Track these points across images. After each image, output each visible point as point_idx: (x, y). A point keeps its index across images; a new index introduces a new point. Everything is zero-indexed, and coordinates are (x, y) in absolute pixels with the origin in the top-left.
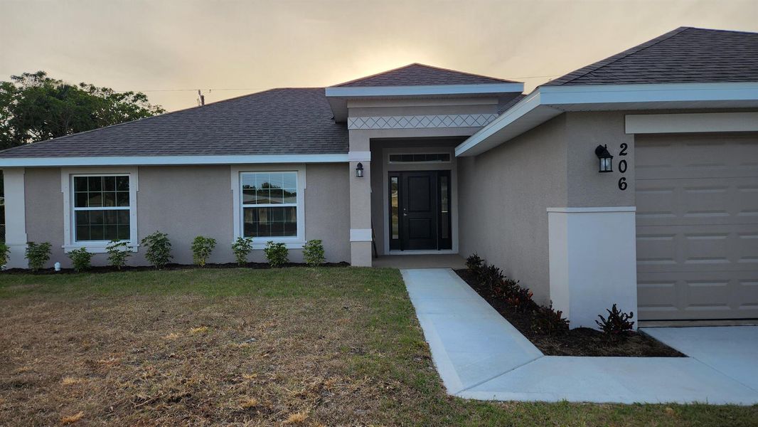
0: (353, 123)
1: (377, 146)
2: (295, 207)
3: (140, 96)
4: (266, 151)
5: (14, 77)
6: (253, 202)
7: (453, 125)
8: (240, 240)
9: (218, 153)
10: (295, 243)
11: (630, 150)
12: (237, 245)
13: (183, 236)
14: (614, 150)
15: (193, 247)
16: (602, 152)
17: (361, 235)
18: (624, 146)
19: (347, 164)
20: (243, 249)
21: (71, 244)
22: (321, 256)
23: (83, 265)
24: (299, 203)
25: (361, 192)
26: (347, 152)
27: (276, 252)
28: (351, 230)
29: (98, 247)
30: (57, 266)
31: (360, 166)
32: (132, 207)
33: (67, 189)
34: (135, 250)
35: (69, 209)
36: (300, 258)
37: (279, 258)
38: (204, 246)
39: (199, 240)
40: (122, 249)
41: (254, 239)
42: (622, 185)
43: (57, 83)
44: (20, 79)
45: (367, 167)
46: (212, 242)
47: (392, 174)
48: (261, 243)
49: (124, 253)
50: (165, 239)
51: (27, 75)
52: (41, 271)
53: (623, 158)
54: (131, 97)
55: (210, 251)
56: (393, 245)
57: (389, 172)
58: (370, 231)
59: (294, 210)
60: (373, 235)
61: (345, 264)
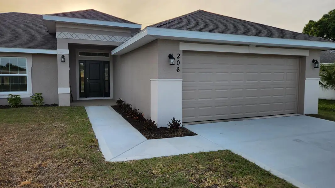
1: (72, 47)
10: (26, 95)
11: (181, 57)
14: (175, 56)
16: (171, 57)
17: (64, 91)
18: (179, 55)
19: (55, 55)
22: (41, 101)
24: (28, 75)
25: (64, 71)
26: (56, 49)
28: (59, 88)
31: (63, 57)
36: (30, 103)
37: (16, 103)
42: (178, 70)
45: (67, 58)
47: (80, 61)
48: (4, 95)
53: (178, 59)
56: (81, 95)
57: (79, 60)
58: (69, 89)
59: (25, 77)
60: (71, 91)
61: (55, 105)
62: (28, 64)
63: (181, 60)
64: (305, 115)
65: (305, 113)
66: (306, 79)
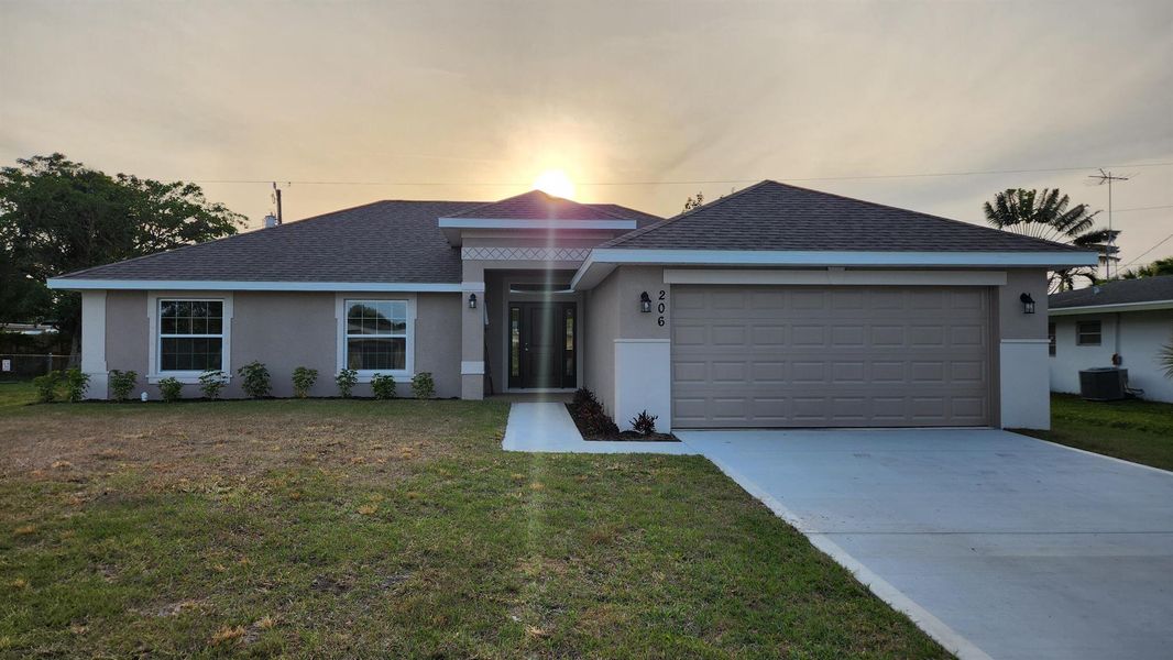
0: (468, 253)
1: (493, 278)
2: (404, 339)
3: (191, 189)
4: (375, 279)
5: (21, 161)
6: (359, 332)
7: (569, 259)
8: (344, 372)
9: (323, 279)
10: (403, 376)
11: (667, 296)
12: (341, 377)
13: (282, 368)
14: (654, 296)
15: (294, 378)
16: (645, 297)
17: (473, 367)
18: (663, 293)
19: (459, 294)
20: (347, 382)
21: (156, 374)
22: (430, 390)
23: (173, 396)
24: (409, 335)
25: (474, 323)
26: (460, 281)
27: (383, 384)
28: (463, 363)
29: (190, 377)
30: (144, 396)
31: (473, 297)
32: (226, 336)
33: (154, 313)
34: (228, 381)
35: (155, 336)
36: (409, 392)
37: (385, 390)
38: (305, 378)
39: (301, 370)
40: (216, 379)
41: (361, 372)
42: (661, 322)
43: (75, 166)
44: (30, 164)
45: (481, 299)
46: (313, 373)
47: (512, 304)
48: (366, 376)
49: (218, 383)
50: (263, 370)
51: (39, 158)
52: (126, 401)
53: (662, 301)
54: (180, 189)
55: (311, 383)
56: (513, 383)
57: (510, 303)
58: (482, 364)
59: (403, 341)
60: (487, 367)
61: (456, 398)
62: (409, 313)
63: (666, 302)
64: (1005, 429)
65: (1003, 426)
66: (1002, 341)
